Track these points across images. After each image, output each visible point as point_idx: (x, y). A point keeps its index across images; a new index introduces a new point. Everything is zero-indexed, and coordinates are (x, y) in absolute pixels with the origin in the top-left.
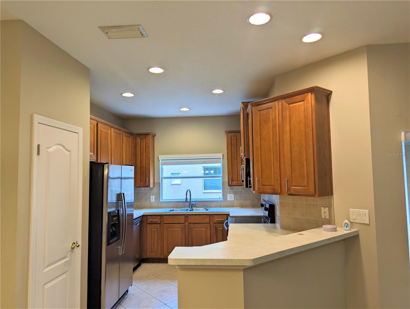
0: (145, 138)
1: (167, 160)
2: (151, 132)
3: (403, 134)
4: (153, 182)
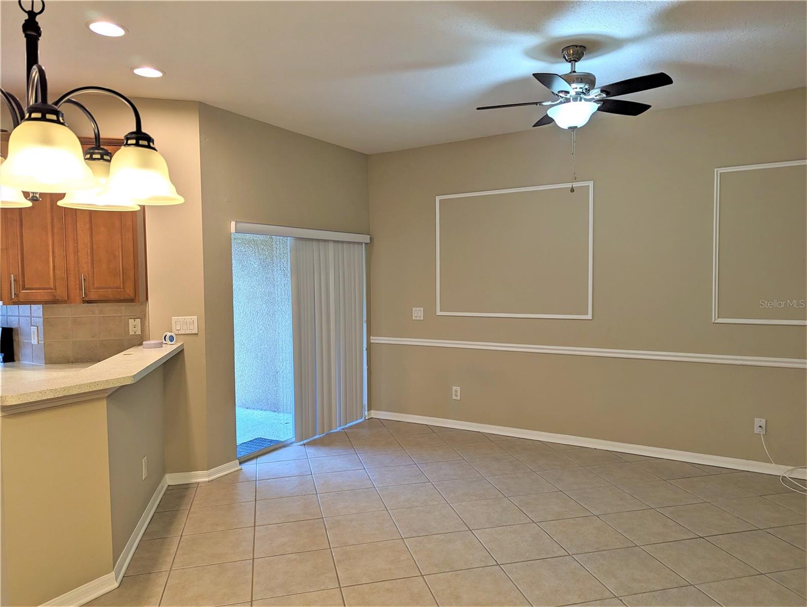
3: (233, 224)
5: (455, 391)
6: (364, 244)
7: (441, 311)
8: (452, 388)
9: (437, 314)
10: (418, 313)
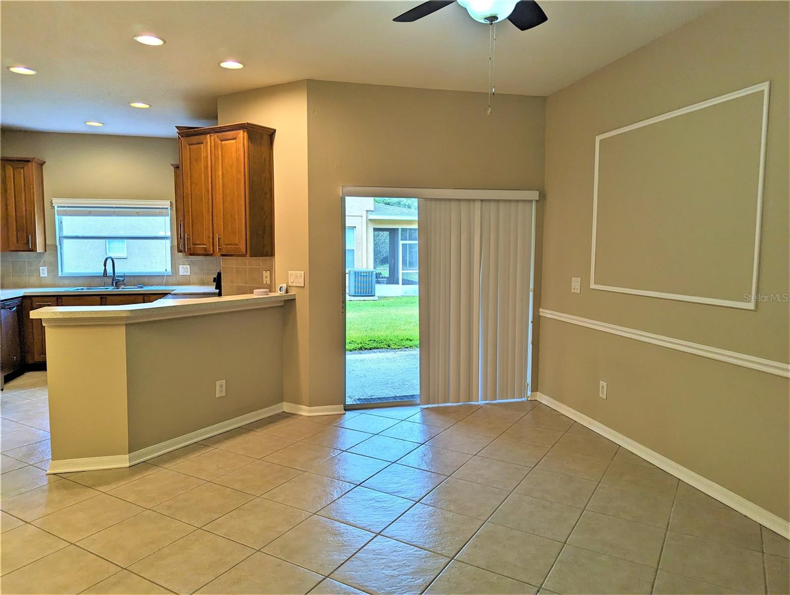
0: (23, 168)
1: (68, 207)
2: (34, 157)
4: (44, 243)
5: (602, 386)
6: (534, 201)
7: (595, 283)
8: (599, 382)
9: (591, 287)
10: (576, 284)
